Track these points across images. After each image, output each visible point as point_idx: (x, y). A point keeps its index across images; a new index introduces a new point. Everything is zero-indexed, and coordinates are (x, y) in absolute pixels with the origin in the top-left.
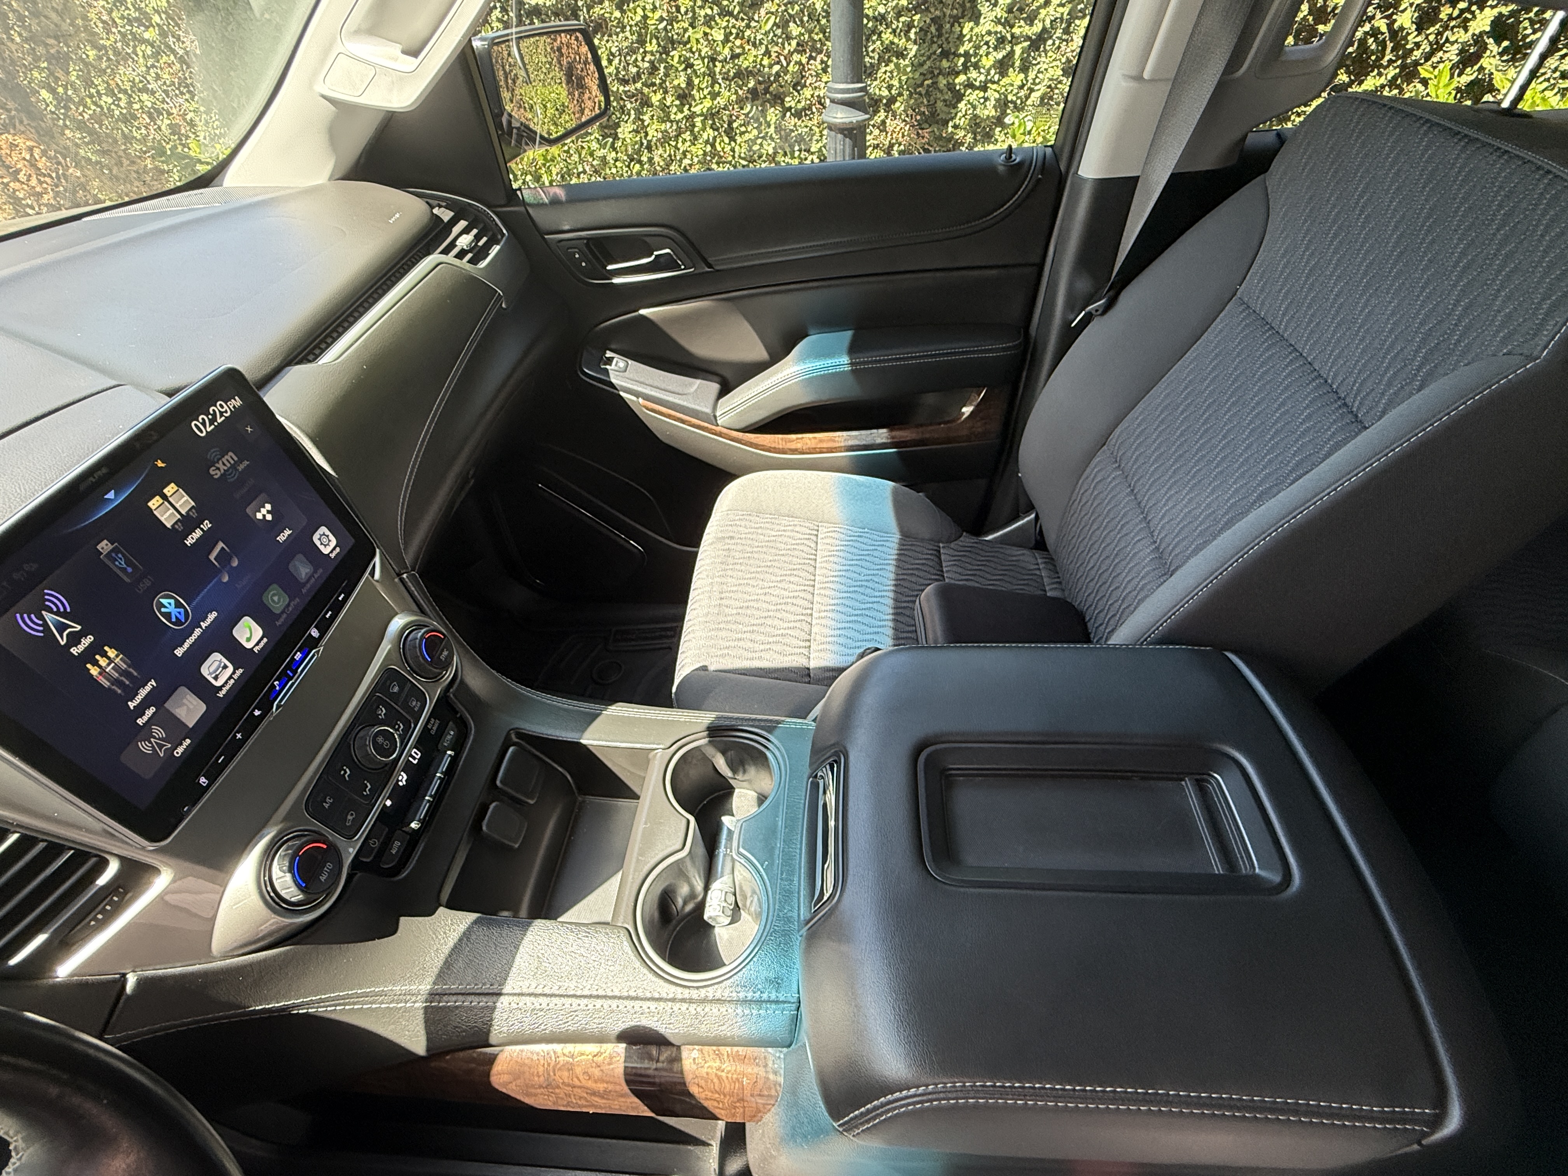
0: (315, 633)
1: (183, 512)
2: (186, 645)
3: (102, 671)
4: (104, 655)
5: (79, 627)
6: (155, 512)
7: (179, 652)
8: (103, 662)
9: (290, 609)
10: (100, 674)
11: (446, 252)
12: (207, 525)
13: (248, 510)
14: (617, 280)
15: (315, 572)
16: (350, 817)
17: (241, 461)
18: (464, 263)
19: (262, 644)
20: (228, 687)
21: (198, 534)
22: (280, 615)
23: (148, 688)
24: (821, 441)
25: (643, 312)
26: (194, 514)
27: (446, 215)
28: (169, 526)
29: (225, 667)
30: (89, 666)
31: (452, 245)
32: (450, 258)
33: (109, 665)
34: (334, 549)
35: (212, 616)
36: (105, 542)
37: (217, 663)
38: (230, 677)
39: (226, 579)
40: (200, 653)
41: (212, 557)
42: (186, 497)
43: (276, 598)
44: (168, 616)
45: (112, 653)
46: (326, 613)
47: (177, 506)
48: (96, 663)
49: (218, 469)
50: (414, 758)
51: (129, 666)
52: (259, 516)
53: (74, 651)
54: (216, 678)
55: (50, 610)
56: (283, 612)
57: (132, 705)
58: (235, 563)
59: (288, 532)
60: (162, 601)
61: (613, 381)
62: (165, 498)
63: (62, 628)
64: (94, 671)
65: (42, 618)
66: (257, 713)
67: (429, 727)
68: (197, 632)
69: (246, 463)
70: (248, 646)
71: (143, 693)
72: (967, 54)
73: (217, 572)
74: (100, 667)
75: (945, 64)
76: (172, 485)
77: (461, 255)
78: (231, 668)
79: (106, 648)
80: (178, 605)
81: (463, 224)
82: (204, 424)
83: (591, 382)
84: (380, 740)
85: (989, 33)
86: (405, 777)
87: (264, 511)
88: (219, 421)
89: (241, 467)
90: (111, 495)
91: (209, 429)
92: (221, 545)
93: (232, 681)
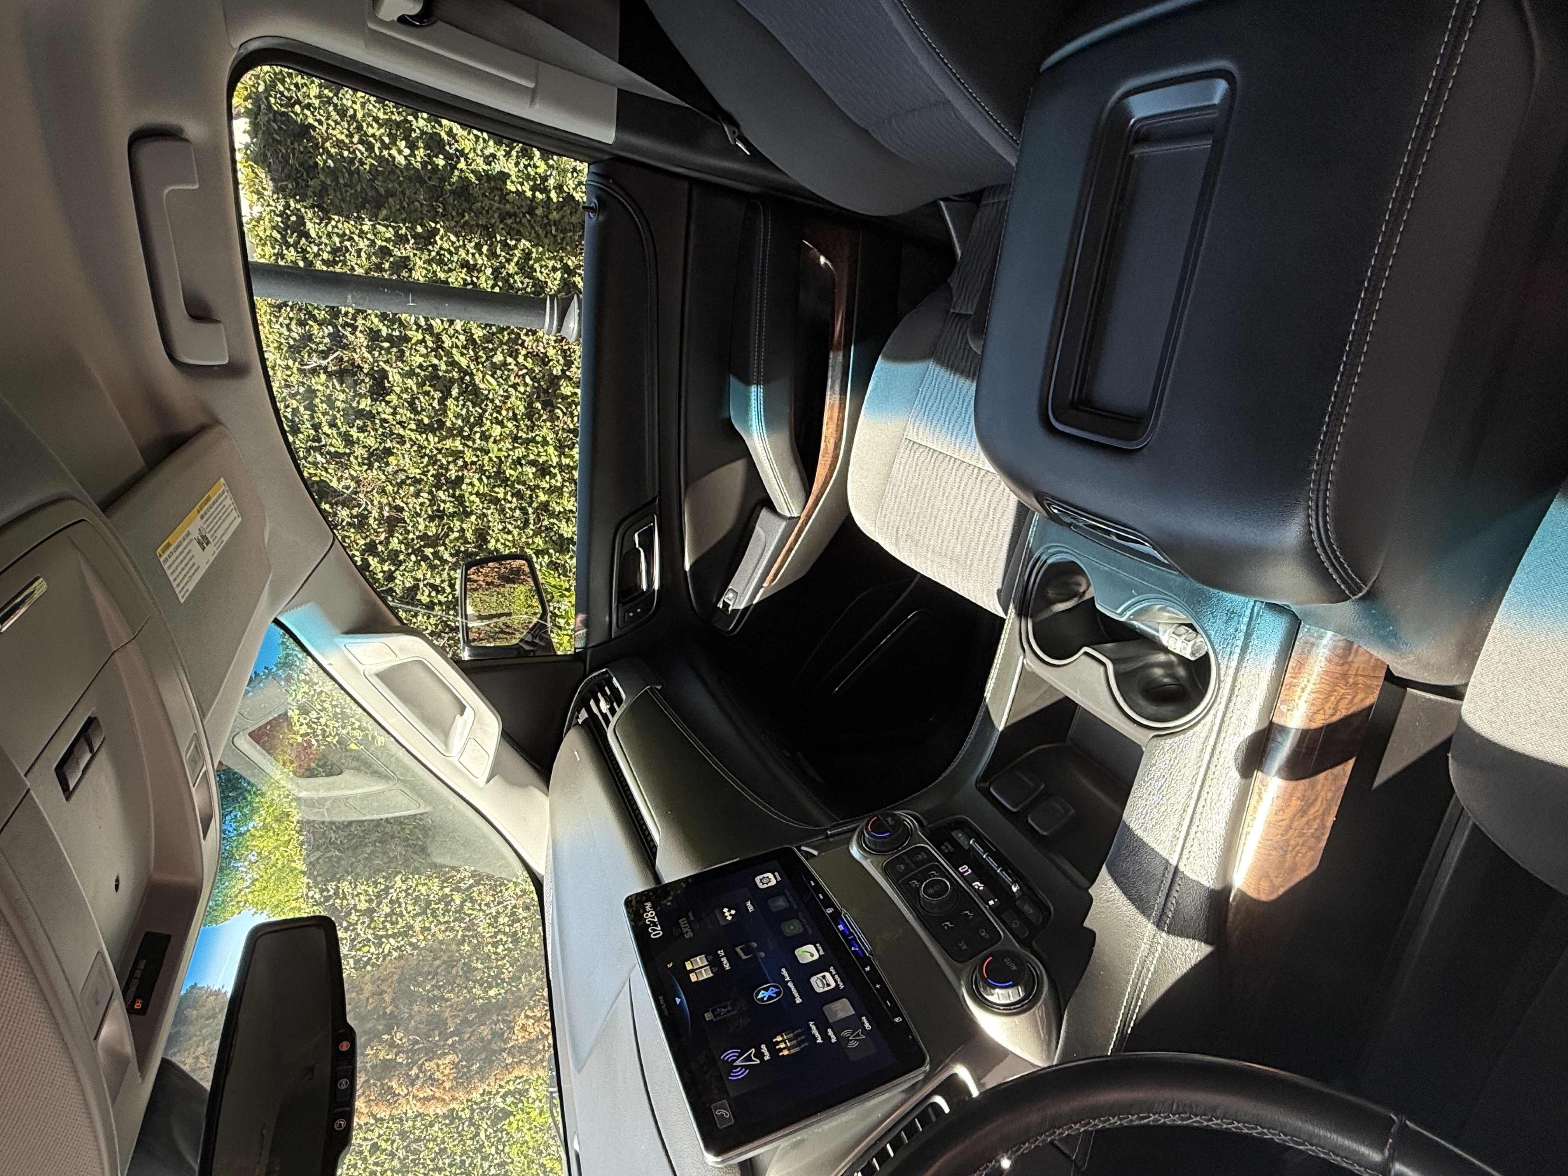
0: (830, 910)
1: (706, 963)
2: (796, 994)
3: (789, 1048)
4: (778, 1043)
5: (753, 1050)
6: (700, 979)
7: (798, 1000)
8: (782, 1045)
9: (804, 920)
10: (789, 1050)
11: (608, 722)
12: (721, 953)
13: (722, 923)
14: (656, 586)
15: (785, 895)
16: (983, 934)
17: (688, 918)
18: (619, 711)
19: (820, 948)
20: (839, 980)
21: (724, 960)
22: (805, 929)
23: (813, 1027)
24: (831, 418)
25: (687, 567)
26: (711, 958)
27: (584, 715)
28: (711, 975)
29: (824, 977)
30: (781, 1054)
31: (605, 716)
32: (613, 720)
33: (785, 1043)
34: (775, 876)
35: (784, 972)
36: (706, 1015)
37: (819, 981)
38: (833, 977)
39: (763, 954)
40: (806, 989)
41: (744, 957)
42: (698, 958)
43: (792, 927)
44: (770, 998)
45: (779, 1038)
46: (819, 897)
47: (701, 965)
48: (781, 1050)
49: (687, 932)
50: (967, 871)
51: (793, 1032)
52: (729, 918)
53: (767, 1058)
54: (828, 985)
55: (735, 1061)
56: (803, 926)
57: (819, 1041)
58: (755, 945)
59: (749, 904)
60: (759, 997)
61: (742, 607)
62: (693, 971)
63: (749, 1059)
64: (786, 1052)
65: (737, 1067)
66: (868, 969)
67: (946, 851)
68: (790, 984)
69: (690, 914)
70: (816, 956)
71: (815, 1031)
72: (533, 189)
73: (755, 958)
74: (784, 1048)
75: (539, 212)
76: (686, 963)
77: (613, 711)
78: (827, 974)
79: (774, 1040)
80: (766, 989)
81: (592, 703)
82: (654, 930)
83: (741, 626)
84: (931, 891)
85: (517, 164)
86: (978, 883)
87: (727, 914)
88: (656, 920)
89: (692, 918)
90: (678, 1000)
91: (659, 928)
92: (738, 949)
93: (836, 977)
